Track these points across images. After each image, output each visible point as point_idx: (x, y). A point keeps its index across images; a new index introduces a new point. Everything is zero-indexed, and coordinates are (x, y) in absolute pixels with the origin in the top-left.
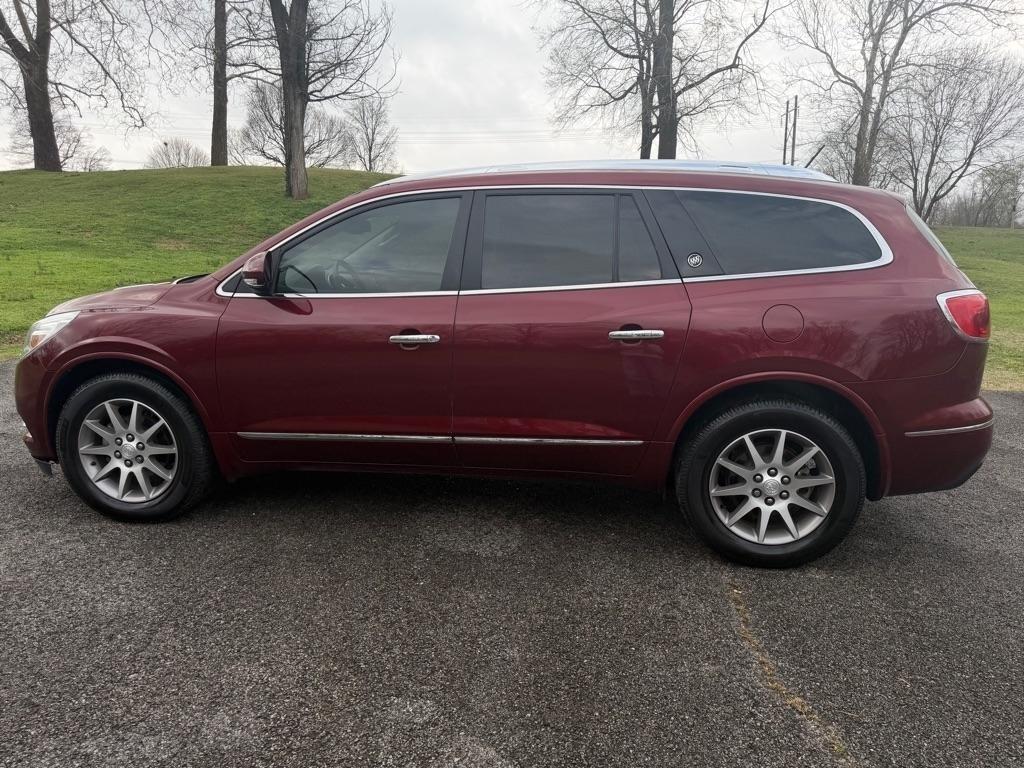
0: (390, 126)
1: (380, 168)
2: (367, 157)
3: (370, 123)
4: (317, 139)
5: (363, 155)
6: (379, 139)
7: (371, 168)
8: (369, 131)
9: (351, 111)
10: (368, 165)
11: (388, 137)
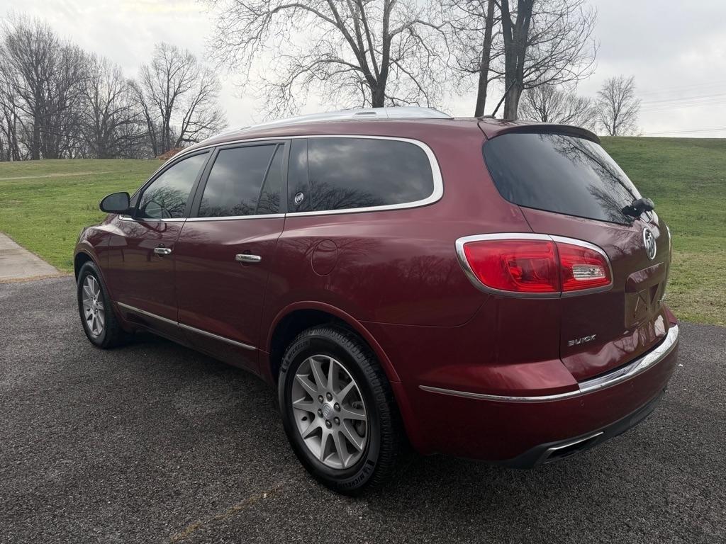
0: (634, 99)
1: (622, 132)
2: (612, 125)
3: (617, 100)
4: (567, 114)
5: (609, 123)
6: (623, 110)
7: (614, 132)
8: (616, 104)
9: (602, 91)
10: (612, 130)
11: (631, 108)
